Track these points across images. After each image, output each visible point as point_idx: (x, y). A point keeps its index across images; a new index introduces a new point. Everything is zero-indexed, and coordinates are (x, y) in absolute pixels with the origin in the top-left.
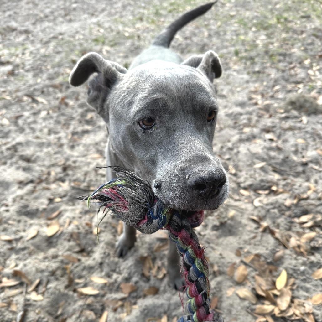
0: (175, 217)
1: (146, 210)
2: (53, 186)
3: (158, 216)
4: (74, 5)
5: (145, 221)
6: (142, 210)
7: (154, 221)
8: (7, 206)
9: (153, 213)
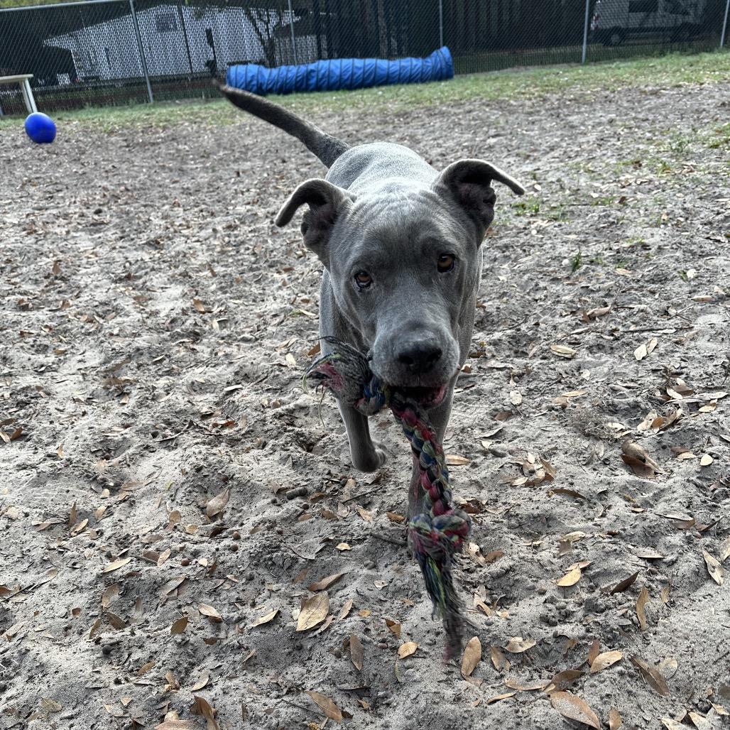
0: (396, 395)
1: (362, 387)
2: (342, 512)
3: (375, 393)
4: (492, 141)
5: (362, 401)
6: (357, 387)
7: (371, 399)
8: (237, 538)
9: (368, 390)
